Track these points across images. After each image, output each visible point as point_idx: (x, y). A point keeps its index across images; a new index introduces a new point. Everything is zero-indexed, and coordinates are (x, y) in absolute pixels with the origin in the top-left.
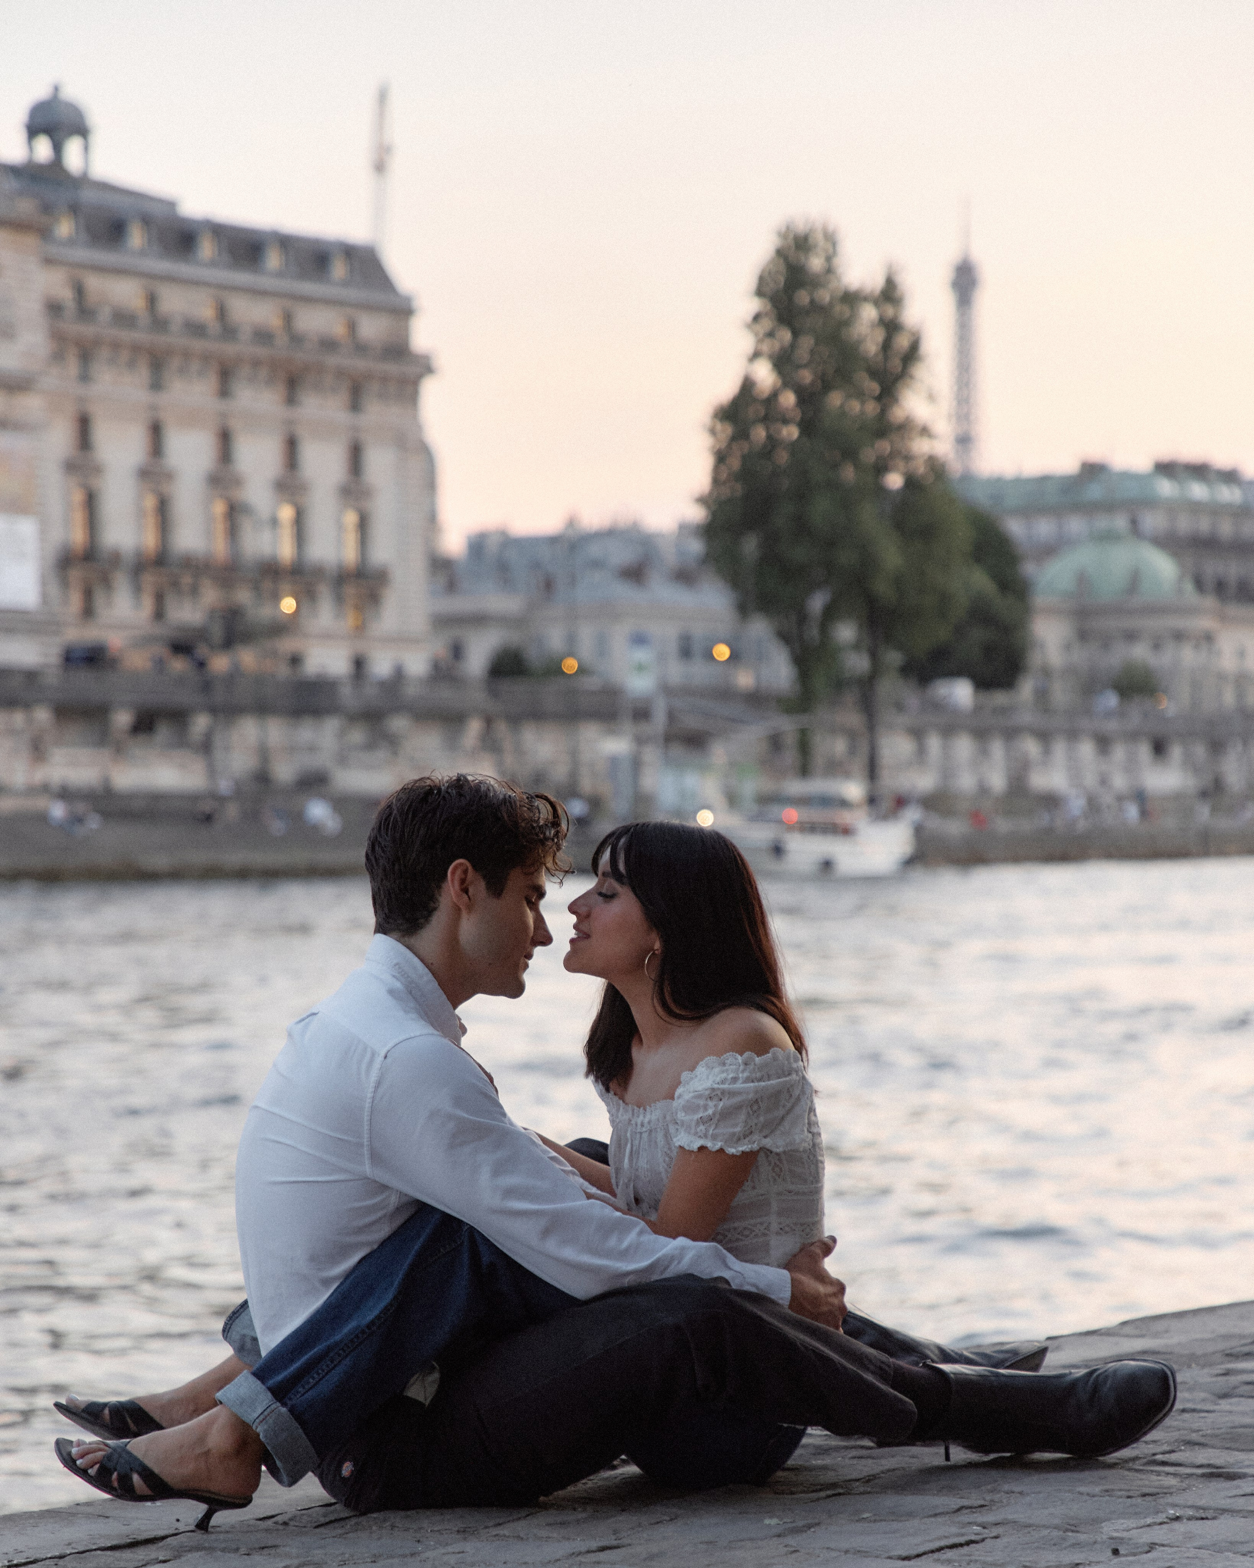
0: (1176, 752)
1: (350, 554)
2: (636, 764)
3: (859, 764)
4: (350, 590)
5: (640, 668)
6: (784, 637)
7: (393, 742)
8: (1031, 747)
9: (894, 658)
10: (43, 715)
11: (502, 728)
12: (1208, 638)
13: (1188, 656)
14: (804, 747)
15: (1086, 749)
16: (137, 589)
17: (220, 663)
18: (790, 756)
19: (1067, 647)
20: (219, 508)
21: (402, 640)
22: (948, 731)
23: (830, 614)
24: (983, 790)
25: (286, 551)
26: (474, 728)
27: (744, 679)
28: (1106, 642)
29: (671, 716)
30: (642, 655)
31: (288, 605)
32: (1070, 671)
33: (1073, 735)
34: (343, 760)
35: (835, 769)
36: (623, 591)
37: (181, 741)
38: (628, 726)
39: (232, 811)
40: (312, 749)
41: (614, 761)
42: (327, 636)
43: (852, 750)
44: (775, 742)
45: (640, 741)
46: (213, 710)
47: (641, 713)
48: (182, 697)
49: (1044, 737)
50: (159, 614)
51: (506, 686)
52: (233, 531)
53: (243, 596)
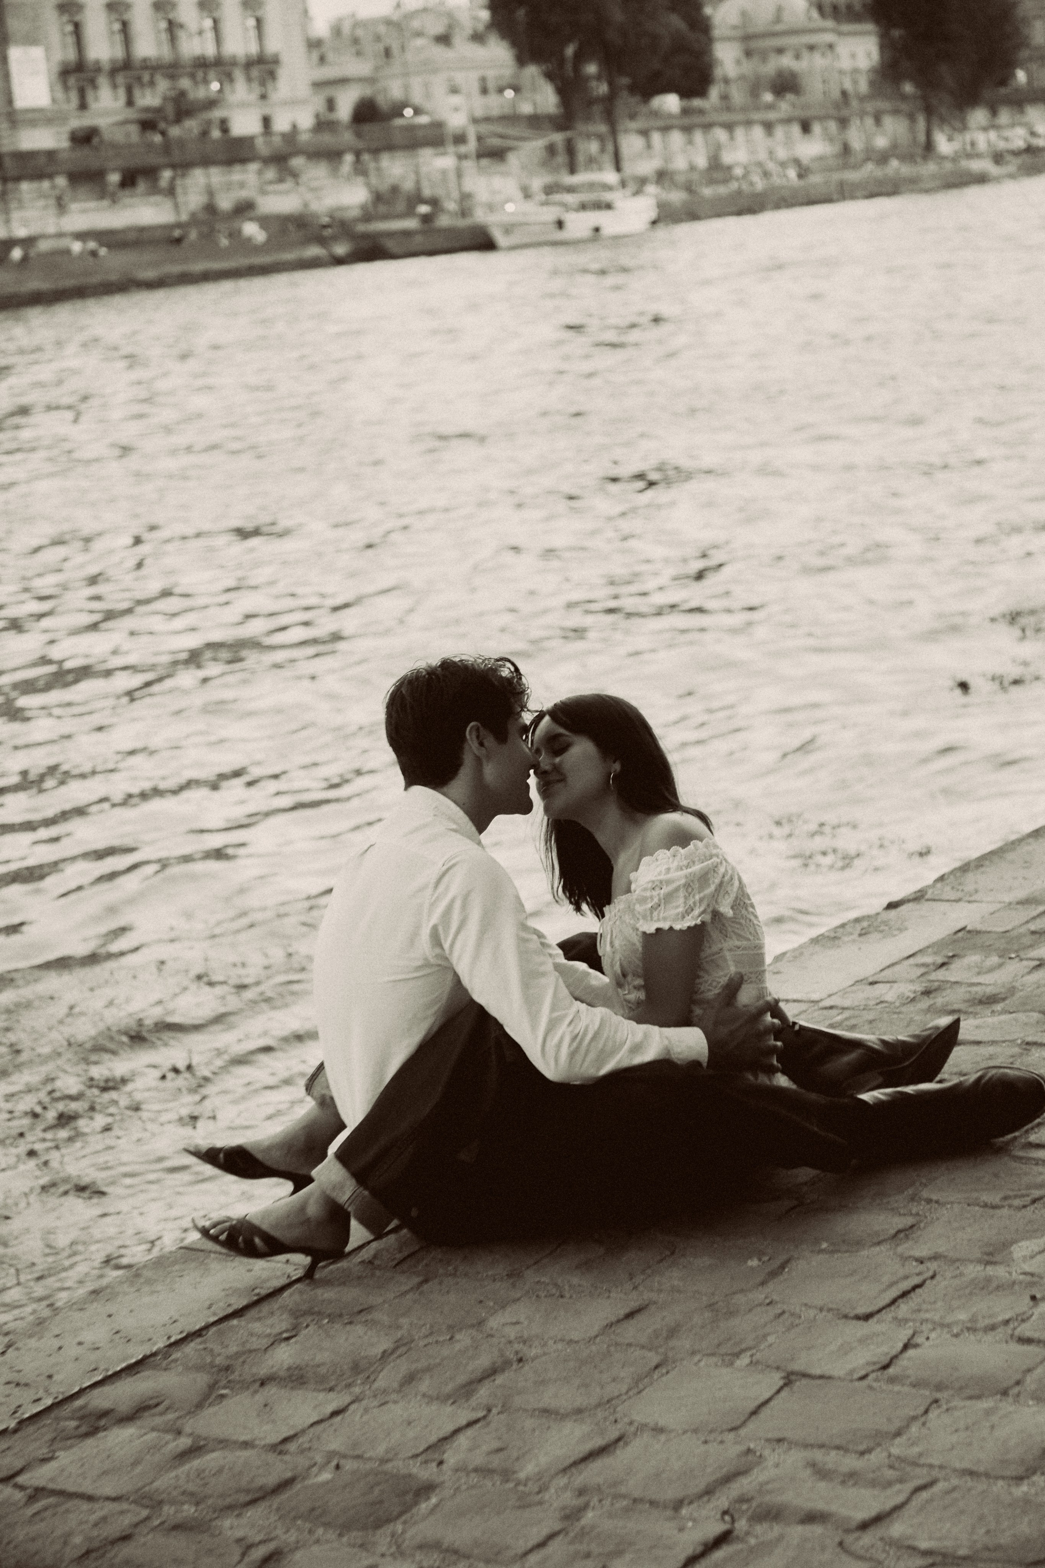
0: (817, 128)
1: (253, 49)
2: (459, 174)
3: (607, 160)
4: (255, 72)
5: (456, 109)
6: (549, 76)
7: (295, 175)
8: (720, 134)
9: (625, 81)
10: (61, 181)
11: (366, 157)
12: (831, 46)
13: (819, 61)
14: (570, 150)
15: (758, 132)
16: (115, 87)
17: (175, 132)
18: (561, 158)
19: (738, 62)
20: (163, 25)
21: (293, 102)
22: (665, 129)
23: (580, 58)
24: (692, 168)
25: (210, 50)
26: (349, 158)
27: (526, 108)
28: (764, 56)
29: (480, 138)
30: (456, 100)
31: (215, 86)
32: (742, 78)
33: (749, 123)
34: (263, 192)
35: (592, 162)
36: (439, 52)
37: (154, 190)
38: (451, 149)
39: (193, 235)
40: (242, 185)
41: (444, 172)
42: (243, 105)
43: (603, 150)
44: (551, 150)
45: (461, 157)
46: (173, 166)
47: (460, 139)
48: (153, 159)
49: (729, 127)
50: (130, 103)
51: (366, 128)
52: (173, 39)
53: (185, 83)
